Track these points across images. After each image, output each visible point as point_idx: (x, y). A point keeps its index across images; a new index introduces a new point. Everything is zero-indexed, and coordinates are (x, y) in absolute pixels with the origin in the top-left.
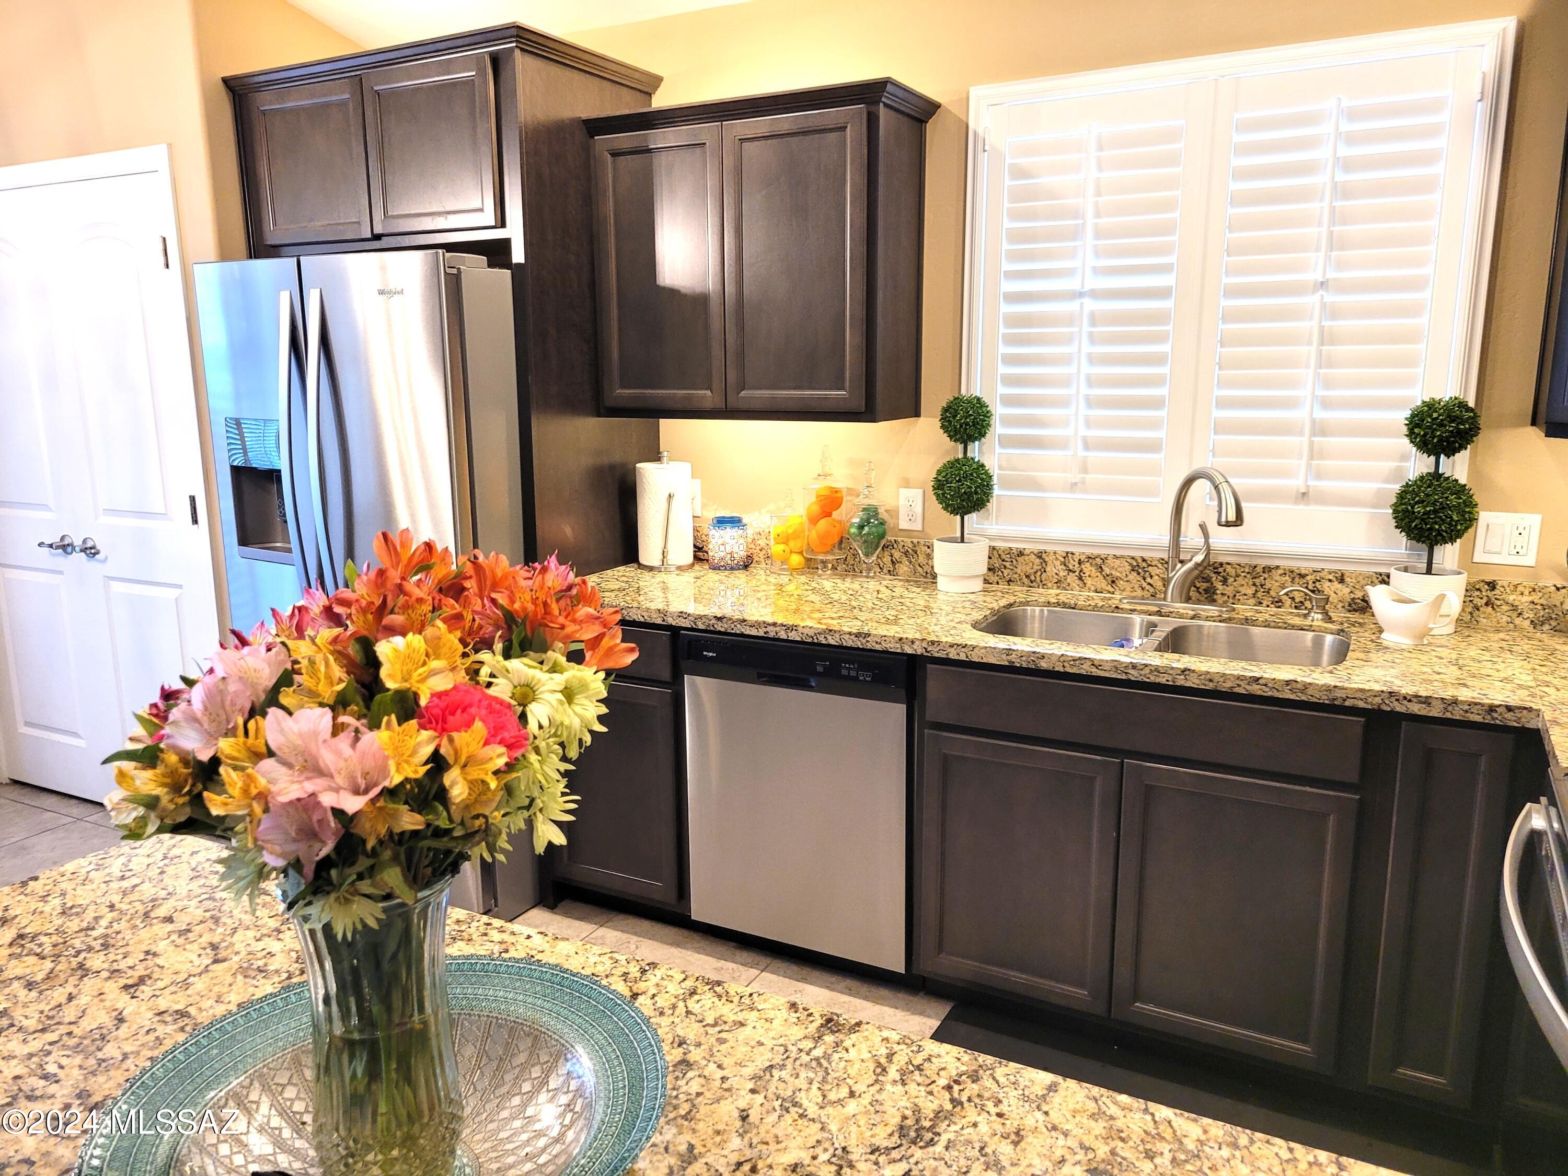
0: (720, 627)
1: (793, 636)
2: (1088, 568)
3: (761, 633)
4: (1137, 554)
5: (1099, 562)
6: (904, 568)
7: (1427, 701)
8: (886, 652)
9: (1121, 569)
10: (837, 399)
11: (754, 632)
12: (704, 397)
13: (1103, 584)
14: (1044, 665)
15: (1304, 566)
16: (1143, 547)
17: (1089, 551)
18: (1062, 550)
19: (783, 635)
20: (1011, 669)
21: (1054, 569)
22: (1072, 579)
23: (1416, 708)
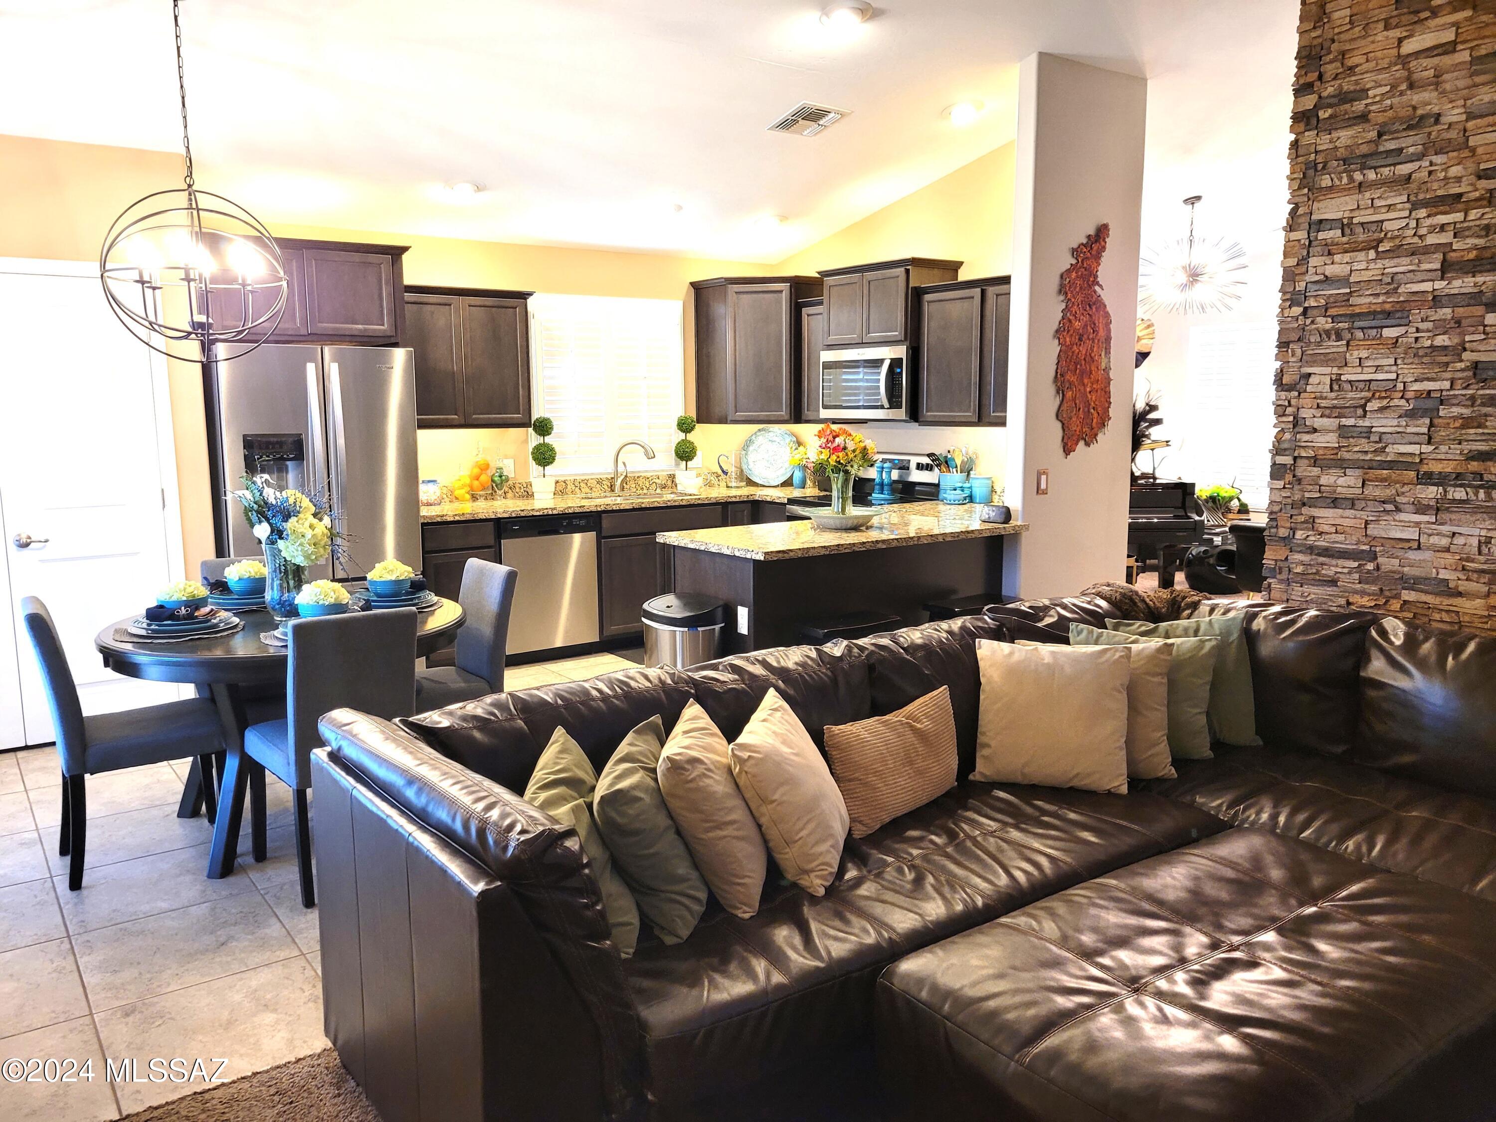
0: (523, 514)
1: (555, 512)
2: (582, 485)
3: (541, 513)
4: (598, 477)
5: (585, 481)
6: (510, 495)
7: (735, 497)
8: (591, 512)
9: (593, 483)
10: (517, 418)
11: (538, 514)
12: (453, 419)
13: (588, 490)
14: (643, 506)
15: (648, 475)
16: (601, 474)
17: (583, 478)
18: (572, 478)
19: (550, 513)
20: (634, 510)
21: (570, 487)
22: (577, 489)
23: (734, 500)
